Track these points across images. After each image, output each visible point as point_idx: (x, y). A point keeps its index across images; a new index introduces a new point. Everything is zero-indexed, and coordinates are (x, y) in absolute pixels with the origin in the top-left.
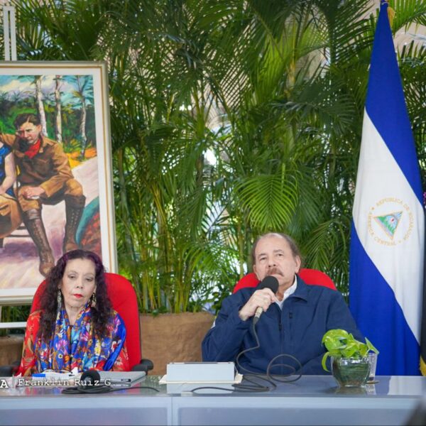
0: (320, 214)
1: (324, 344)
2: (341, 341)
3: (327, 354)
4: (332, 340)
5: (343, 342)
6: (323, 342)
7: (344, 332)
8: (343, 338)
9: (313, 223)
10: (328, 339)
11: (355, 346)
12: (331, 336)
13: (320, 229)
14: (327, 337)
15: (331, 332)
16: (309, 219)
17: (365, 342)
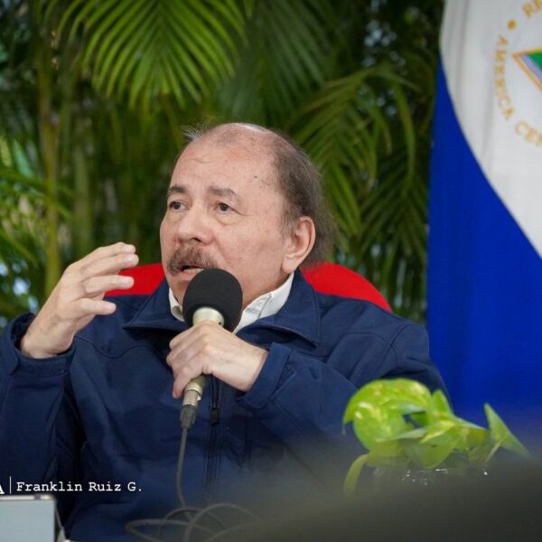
0: (327, 45)
1: (350, 425)
2: (407, 418)
3: (362, 459)
4: (376, 413)
5: (414, 420)
6: (346, 419)
7: (417, 388)
8: (413, 408)
9: (305, 83)
10: (364, 412)
11: (452, 432)
12: (375, 403)
13: (329, 98)
14: (363, 405)
15: (376, 387)
16: (288, 64)
17: (484, 422)
